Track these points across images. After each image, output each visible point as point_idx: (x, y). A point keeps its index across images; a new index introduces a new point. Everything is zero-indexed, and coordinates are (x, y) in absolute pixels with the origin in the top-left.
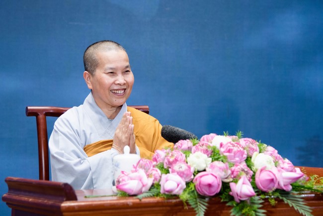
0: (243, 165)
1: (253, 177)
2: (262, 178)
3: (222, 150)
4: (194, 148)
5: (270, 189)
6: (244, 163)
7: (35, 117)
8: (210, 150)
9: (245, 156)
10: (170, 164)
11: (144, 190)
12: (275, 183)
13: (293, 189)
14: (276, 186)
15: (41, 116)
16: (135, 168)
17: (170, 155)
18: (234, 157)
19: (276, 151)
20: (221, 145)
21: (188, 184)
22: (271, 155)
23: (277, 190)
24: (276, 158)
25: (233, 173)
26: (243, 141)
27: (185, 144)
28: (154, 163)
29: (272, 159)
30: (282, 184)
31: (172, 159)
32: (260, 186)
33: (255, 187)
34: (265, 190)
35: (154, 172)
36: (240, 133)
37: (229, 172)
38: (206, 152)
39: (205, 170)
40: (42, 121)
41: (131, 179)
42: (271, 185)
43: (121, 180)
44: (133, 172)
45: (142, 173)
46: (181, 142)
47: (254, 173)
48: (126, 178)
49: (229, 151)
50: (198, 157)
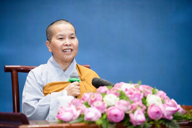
0: (140, 103)
1: (146, 110)
2: (152, 111)
3: (127, 93)
4: (108, 92)
5: (157, 118)
6: (141, 101)
7: (10, 73)
8: (119, 93)
9: (142, 97)
10: (92, 102)
11: (74, 118)
12: (160, 114)
13: (174, 118)
14: (161, 116)
15: (14, 72)
16: (70, 104)
17: (92, 96)
18: (134, 97)
19: (165, 94)
20: (126, 90)
21: (102, 115)
22: (160, 96)
23: (162, 119)
24: (164, 98)
25: (132, 107)
26: (141, 87)
27: (103, 89)
28: (82, 101)
29: (160, 99)
30: (165, 115)
31: (93, 99)
32: (150, 116)
33: (147, 116)
34: (153, 118)
35: (81, 107)
36: (140, 82)
37: (130, 107)
38: (116, 94)
39: (114, 106)
40: (14, 75)
41: (66, 111)
42: (158, 116)
43: (60, 112)
44: (68, 107)
45: (73, 108)
46: (100, 88)
47: (147, 107)
48: (63, 111)
49: (131, 94)
50: (110, 97)
